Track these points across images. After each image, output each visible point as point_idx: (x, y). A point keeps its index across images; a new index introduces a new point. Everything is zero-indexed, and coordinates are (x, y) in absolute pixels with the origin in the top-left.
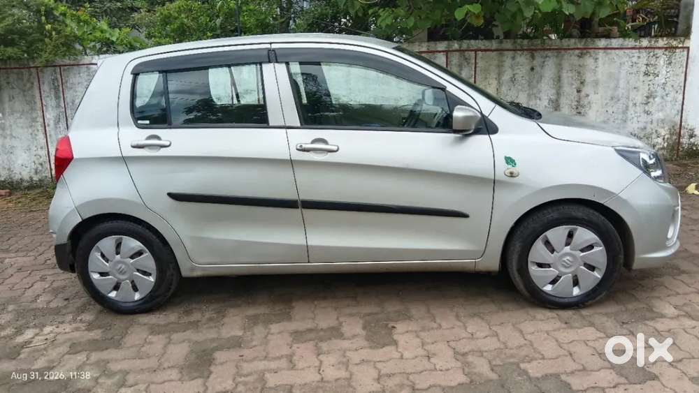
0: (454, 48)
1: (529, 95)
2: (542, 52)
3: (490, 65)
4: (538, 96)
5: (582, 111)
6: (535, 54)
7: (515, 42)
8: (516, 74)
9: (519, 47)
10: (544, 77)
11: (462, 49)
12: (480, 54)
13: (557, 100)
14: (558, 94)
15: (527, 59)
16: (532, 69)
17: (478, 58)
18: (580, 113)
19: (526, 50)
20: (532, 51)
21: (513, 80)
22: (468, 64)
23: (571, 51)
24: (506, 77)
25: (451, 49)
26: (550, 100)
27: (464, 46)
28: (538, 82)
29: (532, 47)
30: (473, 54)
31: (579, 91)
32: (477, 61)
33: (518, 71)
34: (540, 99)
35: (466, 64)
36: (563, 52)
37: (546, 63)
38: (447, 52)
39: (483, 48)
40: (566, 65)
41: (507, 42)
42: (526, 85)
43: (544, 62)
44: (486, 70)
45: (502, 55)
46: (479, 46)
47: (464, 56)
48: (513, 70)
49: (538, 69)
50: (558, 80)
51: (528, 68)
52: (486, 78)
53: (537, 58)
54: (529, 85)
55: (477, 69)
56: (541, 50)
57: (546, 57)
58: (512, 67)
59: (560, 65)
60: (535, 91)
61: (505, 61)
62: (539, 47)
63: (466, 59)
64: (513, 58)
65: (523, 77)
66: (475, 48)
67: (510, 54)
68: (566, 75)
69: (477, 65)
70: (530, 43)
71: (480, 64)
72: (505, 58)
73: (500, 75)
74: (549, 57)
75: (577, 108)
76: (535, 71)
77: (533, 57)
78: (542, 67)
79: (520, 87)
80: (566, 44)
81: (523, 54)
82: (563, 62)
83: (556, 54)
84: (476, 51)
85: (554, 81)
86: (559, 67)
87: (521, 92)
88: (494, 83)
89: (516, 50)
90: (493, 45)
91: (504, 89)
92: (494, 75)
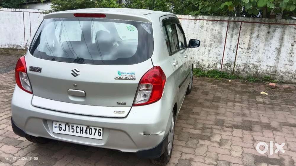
0: (231, 20)
1: (265, 45)
2: (274, 25)
3: (248, 29)
4: (270, 45)
5: (293, 55)
7: (261, 19)
8: (260, 34)
9: (263, 22)
10: (274, 37)
11: (235, 20)
12: (243, 23)
13: (280, 49)
14: (281, 46)
15: (266, 27)
16: (268, 32)
17: (242, 25)
18: (291, 56)
19: (266, 23)
20: (269, 25)
21: (258, 37)
23: (291, 26)
24: (255, 35)
25: (230, 20)
26: (276, 48)
27: (236, 19)
28: (271, 39)
30: (240, 23)
31: (292, 45)
33: (261, 33)
34: (271, 47)
35: (236, 27)
36: (286, 26)
37: (276, 30)
38: (228, 21)
39: (245, 21)
40: (287, 32)
41: (257, 19)
42: (264, 40)
43: (275, 30)
44: (245, 31)
45: (253, 25)
46: (243, 20)
47: (236, 24)
48: (259, 32)
49: (271, 33)
50: (282, 39)
51: (267, 32)
52: (245, 35)
53: (271, 27)
54: (266, 40)
55: (241, 30)
56: (274, 24)
57: (277, 27)
58: (258, 31)
59: (284, 32)
60: (268, 43)
61: (255, 28)
62: (274, 22)
63: (236, 25)
64: (259, 27)
65: (263, 36)
66: (241, 20)
67: (258, 24)
68: (286, 37)
69: (241, 28)
70: (269, 21)
71: (243, 28)
72: (255, 26)
73: (251, 33)
74: (278, 28)
75: (290, 54)
78: (274, 32)
79: (261, 41)
80: (289, 22)
81: (264, 25)
82: (286, 30)
83: (282, 26)
84: (241, 22)
85: (279, 39)
87: (261, 43)
88: (248, 37)
89: (261, 23)
90: (250, 20)
91: (253, 40)
92: (249, 33)
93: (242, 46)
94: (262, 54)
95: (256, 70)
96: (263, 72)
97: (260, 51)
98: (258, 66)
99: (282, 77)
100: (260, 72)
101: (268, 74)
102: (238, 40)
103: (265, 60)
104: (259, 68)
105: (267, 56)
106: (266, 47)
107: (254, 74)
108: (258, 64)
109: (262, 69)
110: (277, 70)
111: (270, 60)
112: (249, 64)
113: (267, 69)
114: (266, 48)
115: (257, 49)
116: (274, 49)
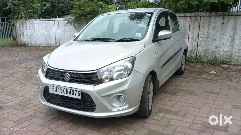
0: (193, 15)
1: (221, 34)
2: (228, 17)
3: (206, 21)
6: (225, 18)
7: (216, 13)
8: (216, 25)
9: (218, 15)
10: (228, 27)
11: (195, 15)
12: (202, 17)
13: (233, 36)
14: (234, 34)
15: (221, 19)
17: (201, 19)
19: (221, 16)
20: (223, 17)
21: (214, 27)
22: (197, 21)
24: (212, 26)
26: (230, 36)
27: (196, 15)
28: (225, 29)
29: (224, 15)
32: (201, 20)
34: (226, 35)
35: (196, 21)
36: (238, 17)
37: (229, 21)
38: (190, 17)
39: (203, 15)
40: (239, 22)
41: (213, 13)
42: (220, 30)
43: (228, 21)
44: (204, 24)
45: (211, 18)
47: (196, 18)
48: (215, 24)
49: (225, 23)
51: (222, 23)
52: (204, 26)
53: (225, 19)
54: (221, 30)
55: (201, 23)
56: (227, 16)
57: (230, 18)
58: (214, 23)
59: (236, 22)
60: (223, 32)
61: (212, 20)
62: (227, 15)
63: (197, 19)
64: (215, 19)
65: (219, 26)
66: (200, 15)
67: (214, 17)
68: (238, 26)
69: (201, 22)
70: (223, 14)
71: (202, 21)
73: (209, 25)
74: (231, 19)
76: (224, 24)
77: (224, 19)
78: (227, 23)
79: (217, 30)
81: (219, 17)
83: (234, 18)
84: (200, 16)
85: (232, 28)
86: (236, 23)
87: (217, 32)
88: (207, 28)
89: (217, 16)
90: (207, 14)
91: (210, 31)
92: (207, 25)
93: (202, 36)
94: (219, 41)
95: (215, 55)
96: (220, 57)
97: (217, 40)
98: (217, 51)
99: (237, 60)
100: (218, 57)
101: (225, 58)
102: (198, 31)
103: (222, 46)
104: (217, 53)
105: (223, 43)
106: (222, 35)
107: (213, 59)
108: (216, 50)
109: (220, 54)
110: (232, 55)
111: (226, 46)
112: (209, 50)
113: (224, 53)
114: (222, 37)
115: (215, 38)
116: (228, 37)
